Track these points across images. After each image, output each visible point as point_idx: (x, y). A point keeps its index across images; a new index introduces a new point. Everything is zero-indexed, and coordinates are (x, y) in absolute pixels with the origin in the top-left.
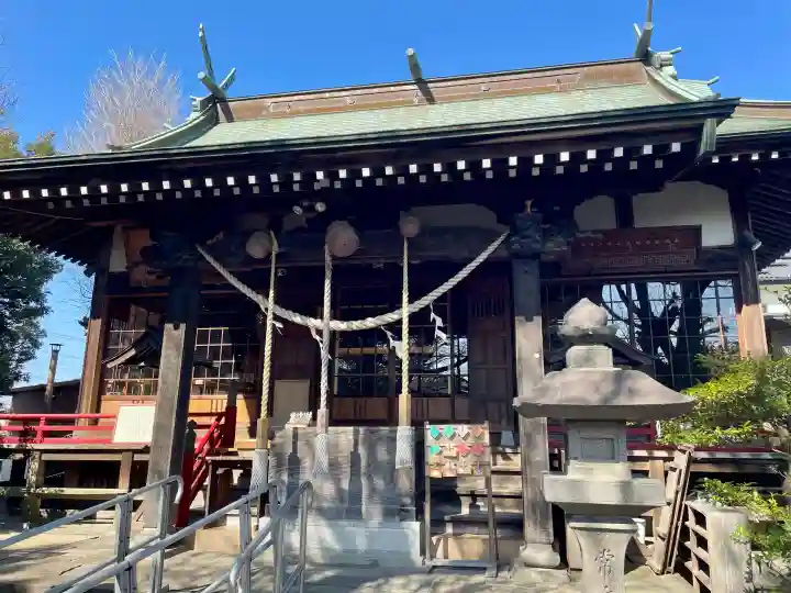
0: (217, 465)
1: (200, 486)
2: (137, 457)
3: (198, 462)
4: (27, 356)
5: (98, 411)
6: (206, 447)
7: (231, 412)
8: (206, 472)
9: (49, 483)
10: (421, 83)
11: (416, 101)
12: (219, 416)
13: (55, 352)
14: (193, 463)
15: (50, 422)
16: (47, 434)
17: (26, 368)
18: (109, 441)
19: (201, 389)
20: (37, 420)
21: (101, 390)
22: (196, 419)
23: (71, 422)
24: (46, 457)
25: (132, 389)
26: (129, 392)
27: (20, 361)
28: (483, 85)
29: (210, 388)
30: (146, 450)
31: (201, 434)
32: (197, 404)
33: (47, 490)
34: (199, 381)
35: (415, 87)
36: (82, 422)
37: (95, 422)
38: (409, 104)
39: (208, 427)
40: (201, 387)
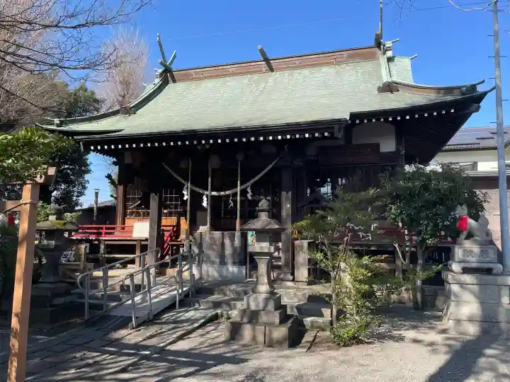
0: (173, 245)
1: (167, 254)
2: (143, 243)
3: (166, 244)
4: (81, 194)
5: (124, 224)
6: (169, 239)
7: (178, 224)
8: (169, 249)
9: (108, 253)
10: (267, 60)
11: (264, 69)
12: (174, 226)
13: (97, 194)
14: (164, 245)
15: (107, 228)
16: (106, 233)
17: (81, 199)
18: (131, 237)
19: (166, 215)
20: (102, 228)
21: (125, 215)
22: (165, 228)
23: (114, 228)
24: (106, 243)
25: (138, 214)
26: (136, 216)
27: (78, 196)
28: (297, 61)
29: (170, 214)
30: (147, 240)
31: (167, 234)
32: (165, 221)
33: (107, 256)
34: (165, 211)
35: (264, 63)
36: (118, 228)
37: (123, 228)
38: (260, 71)
39: (169, 231)
40: (166, 213)
